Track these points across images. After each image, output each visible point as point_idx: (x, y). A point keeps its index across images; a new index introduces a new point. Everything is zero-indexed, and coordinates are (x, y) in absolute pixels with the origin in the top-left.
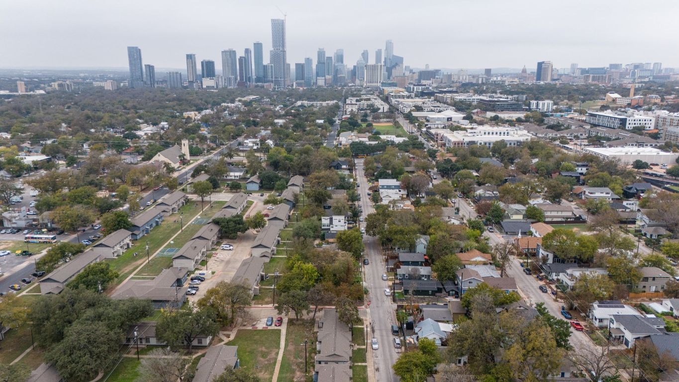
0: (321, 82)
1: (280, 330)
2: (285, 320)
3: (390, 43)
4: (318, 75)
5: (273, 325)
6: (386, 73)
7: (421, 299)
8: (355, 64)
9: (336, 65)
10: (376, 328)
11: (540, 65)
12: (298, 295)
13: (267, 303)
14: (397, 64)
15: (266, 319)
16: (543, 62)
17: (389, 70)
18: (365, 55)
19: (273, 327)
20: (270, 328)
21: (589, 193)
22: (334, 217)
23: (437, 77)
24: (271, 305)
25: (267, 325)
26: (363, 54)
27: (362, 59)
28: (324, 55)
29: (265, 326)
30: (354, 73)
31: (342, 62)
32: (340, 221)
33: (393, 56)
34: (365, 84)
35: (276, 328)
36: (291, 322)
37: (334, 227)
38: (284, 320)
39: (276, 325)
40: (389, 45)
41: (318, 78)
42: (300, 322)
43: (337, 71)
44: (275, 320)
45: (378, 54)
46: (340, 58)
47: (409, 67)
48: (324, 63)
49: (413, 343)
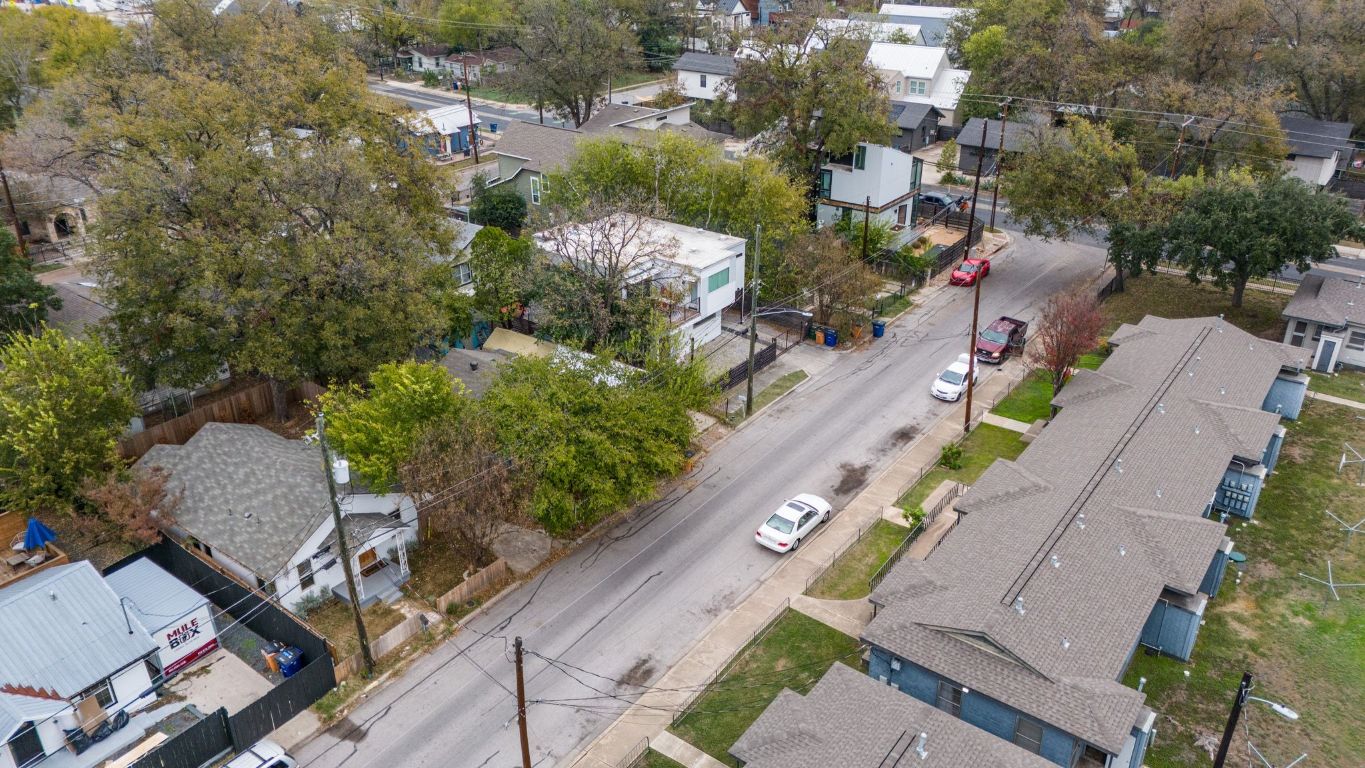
49: (159, 738)
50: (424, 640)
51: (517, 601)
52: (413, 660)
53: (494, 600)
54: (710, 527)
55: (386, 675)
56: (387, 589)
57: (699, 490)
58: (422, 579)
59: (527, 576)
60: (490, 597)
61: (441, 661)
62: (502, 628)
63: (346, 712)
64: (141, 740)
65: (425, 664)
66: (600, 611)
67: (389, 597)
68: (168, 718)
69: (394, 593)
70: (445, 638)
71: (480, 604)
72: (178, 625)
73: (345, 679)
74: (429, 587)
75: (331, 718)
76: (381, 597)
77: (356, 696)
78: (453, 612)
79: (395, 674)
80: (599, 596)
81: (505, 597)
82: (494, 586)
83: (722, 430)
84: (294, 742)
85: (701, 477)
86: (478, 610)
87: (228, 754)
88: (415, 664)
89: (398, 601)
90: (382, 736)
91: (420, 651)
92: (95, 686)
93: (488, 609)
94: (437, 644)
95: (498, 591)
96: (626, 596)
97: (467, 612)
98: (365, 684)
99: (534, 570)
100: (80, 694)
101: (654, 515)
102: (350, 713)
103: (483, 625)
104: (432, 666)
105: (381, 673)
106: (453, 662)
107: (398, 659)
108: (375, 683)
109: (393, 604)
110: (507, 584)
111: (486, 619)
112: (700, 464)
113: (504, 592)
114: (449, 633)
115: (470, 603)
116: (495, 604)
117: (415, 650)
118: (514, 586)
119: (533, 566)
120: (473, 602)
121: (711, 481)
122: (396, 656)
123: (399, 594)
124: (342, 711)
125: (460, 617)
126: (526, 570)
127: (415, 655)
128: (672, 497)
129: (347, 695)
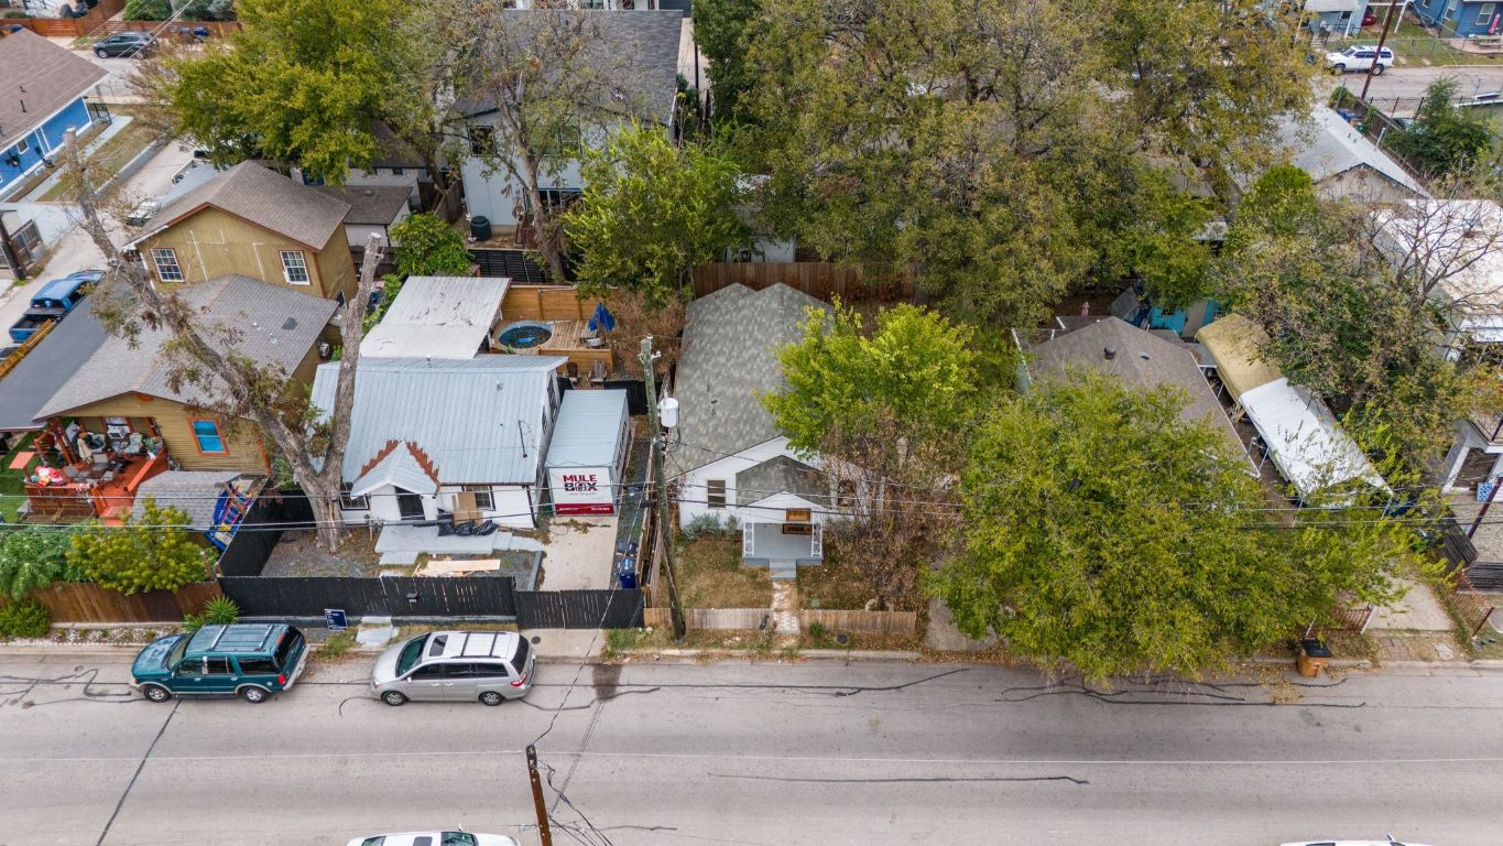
49: (495, 565)
50: (762, 642)
51: (889, 676)
52: (731, 656)
53: (871, 654)
54: (1233, 775)
55: (693, 651)
56: (784, 561)
57: (1291, 713)
58: (829, 575)
59: (936, 655)
60: (868, 648)
61: (750, 679)
62: (839, 694)
63: (627, 660)
64: (484, 557)
65: (735, 670)
66: (951, 765)
67: (780, 570)
68: (521, 551)
69: (790, 569)
70: (781, 656)
71: (851, 647)
72: (577, 472)
73: (654, 626)
74: (827, 588)
75: (611, 655)
76: (772, 565)
77: (649, 651)
78: (816, 635)
79: (700, 657)
80: (973, 746)
81: (886, 660)
82: (885, 639)
83: (1446, 649)
84: (567, 653)
85: (1316, 695)
86: (843, 653)
87: (511, 622)
88: (728, 662)
89: (786, 581)
90: (624, 712)
91: (744, 651)
92: (477, 486)
93: (856, 660)
94: (768, 657)
95: (884, 648)
96: (1004, 776)
97: (830, 646)
98: (669, 645)
99: (950, 653)
100: (462, 485)
101: (1180, 698)
102: (630, 664)
103: (833, 674)
104: (736, 678)
105: (692, 645)
106: (757, 690)
107: (718, 643)
108: (676, 652)
109: (778, 580)
110: (903, 647)
111: (842, 668)
112: (1341, 675)
113: (889, 654)
114: (790, 655)
115: (842, 638)
116: (868, 659)
117: (742, 646)
118: (908, 655)
119: (954, 648)
120: (846, 640)
121: (1324, 713)
122: (718, 638)
123: (793, 574)
124: (625, 656)
125: (818, 646)
126: (942, 647)
127: (736, 652)
128: (1235, 692)
129: (642, 644)
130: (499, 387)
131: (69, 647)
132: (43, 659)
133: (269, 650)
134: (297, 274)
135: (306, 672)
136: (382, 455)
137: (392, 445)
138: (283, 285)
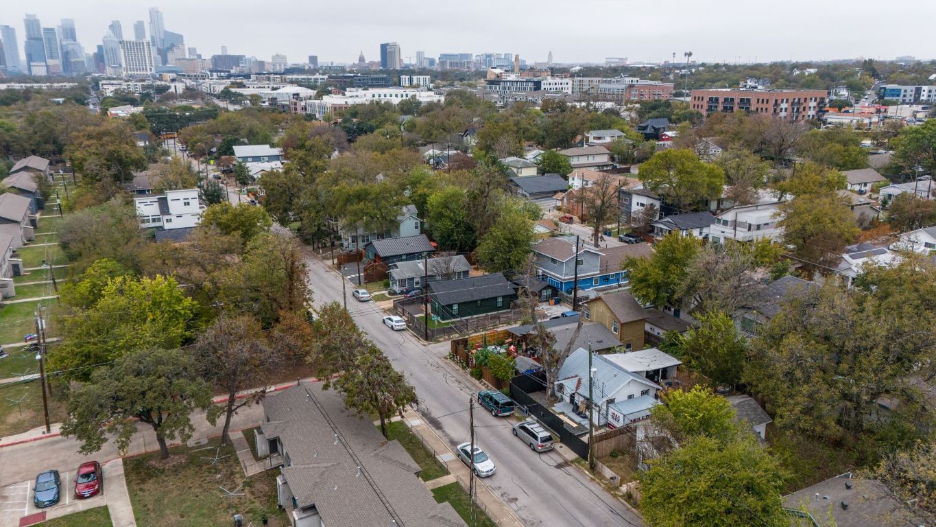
0: (39, 70)
1: (105, 510)
2: (113, 467)
3: (157, 12)
4: (30, 58)
5: (67, 498)
6: (159, 58)
7: (492, 318)
8: (101, 43)
9: (64, 43)
10: (436, 413)
11: (384, 48)
12: (159, 362)
13: (19, 428)
14: (173, 45)
15: (29, 485)
16: (387, 44)
17: (163, 53)
18: (115, 27)
19: (69, 506)
20: (52, 513)
21: (595, 138)
22: (171, 195)
23: (241, 65)
24: (38, 432)
25: (38, 505)
26: (111, 27)
27: (112, 35)
28: (38, 26)
29: (29, 510)
30: (99, 58)
31: (75, 40)
32: (187, 204)
33: (166, 32)
34: (124, 73)
35: (82, 506)
36: (138, 470)
37: (174, 218)
38: (106, 468)
39: (80, 497)
40: (155, 15)
41: (32, 64)
42: (174, 460)
43: (66, 55)
44: (67, 477)
45: (139, 28)
46: (70, 33)
47: (194, 50)
48: (41, 39)
49: (575, 425)
50: (612, 488)
52: (600, 484)
55: (591, 475)
61: (598, 493)
65: (597, 488)
70: (612, 494)
75: (572, 462)
78: (628, 497)
79: (592, 478)
84: (564, 454)
86: (630, 507)
88: (597, 485)
90: (558, 474)
91: (604, 486)
94: (609, 492)
97: (628, 502)
98: (588, 470)
102: (574, 467)
104: (595, 490)
107: (599, 478)
108: (587, 473)
114: (615, 496)
120: (634, 504)
122: (602, 477)
124: (575, 465)
125: (625, 500)
127: (602, 484)
129: (583, 465)
130: (615, 376)
131: (480, 385)
132: (474, 385)
133: (501, 402)
134: (615, 330)
135: (508, 416)
136: (572, 377)
137: (576, 376)
138: (609, 331)
